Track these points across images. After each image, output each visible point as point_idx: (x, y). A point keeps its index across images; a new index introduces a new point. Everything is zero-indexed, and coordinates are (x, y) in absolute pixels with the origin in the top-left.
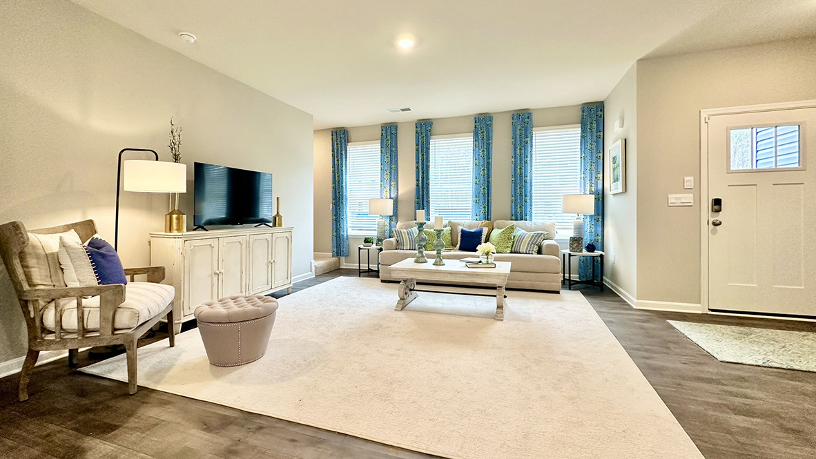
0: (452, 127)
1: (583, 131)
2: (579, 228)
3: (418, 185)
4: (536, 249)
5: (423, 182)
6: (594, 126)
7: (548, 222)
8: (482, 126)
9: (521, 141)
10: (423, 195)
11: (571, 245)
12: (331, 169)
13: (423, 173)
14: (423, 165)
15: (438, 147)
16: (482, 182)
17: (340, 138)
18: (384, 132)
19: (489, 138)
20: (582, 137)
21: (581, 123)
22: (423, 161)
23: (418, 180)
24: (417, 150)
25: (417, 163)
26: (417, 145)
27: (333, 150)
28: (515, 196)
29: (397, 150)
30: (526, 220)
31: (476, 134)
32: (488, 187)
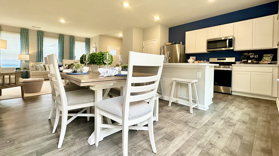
6: (88, 43)
13: (40, 47)
19: (63, 41)
21: (85, 42)
29: (28, 38)
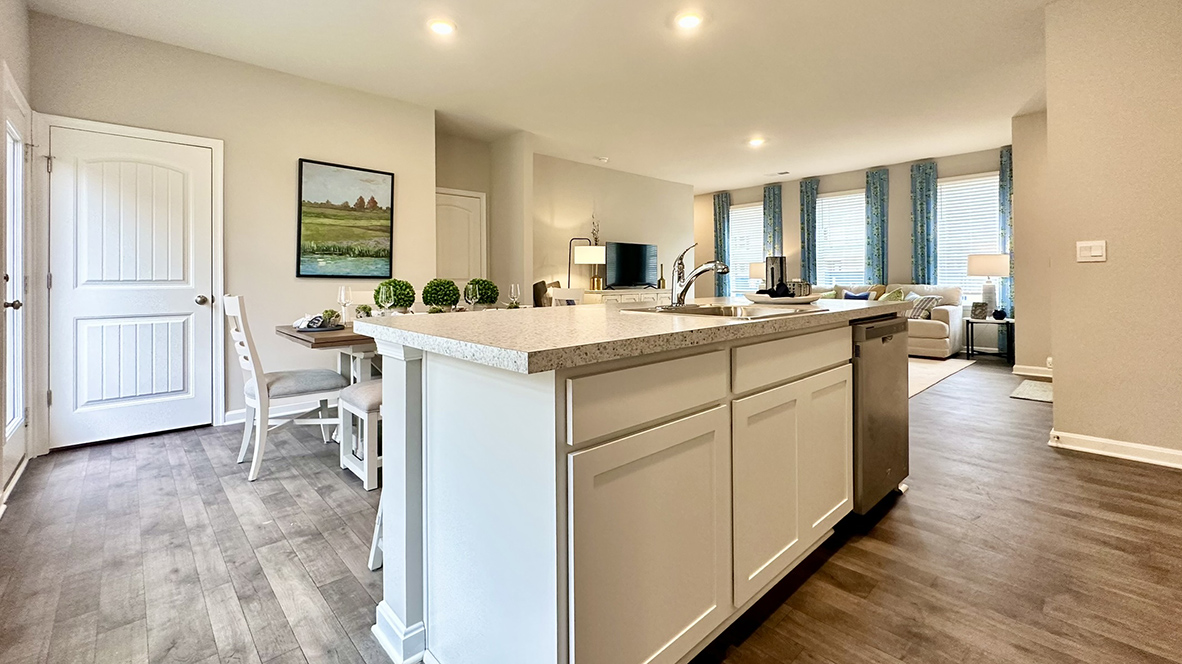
0: (840, 183)
1: (1001, 180)
2: (989, 292)
3: (803, 247)
4: (924, 313)
5: (808, 245)
7: (952, 286)
8: (876, 181)
9: (922, 195)
10: (809, 258)
11: (973, 312)
12: (714, 233)
14: (808, 225)
15: (825, 206)
16: (875, 242)
17: (723, 202)
18: (767, 193)
20: (1001, 186)
22: (808, 222)
23: (803, 242)
24: (802, 210)
25: (803, 223)
26: (802, 205)
27: (715, 215)
28: (916, 257)
30: (929, 284)
31: (868, 191)
32: (883, 247)
